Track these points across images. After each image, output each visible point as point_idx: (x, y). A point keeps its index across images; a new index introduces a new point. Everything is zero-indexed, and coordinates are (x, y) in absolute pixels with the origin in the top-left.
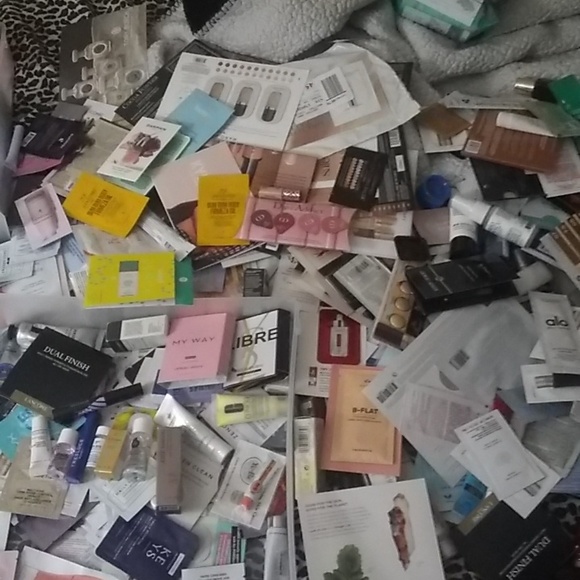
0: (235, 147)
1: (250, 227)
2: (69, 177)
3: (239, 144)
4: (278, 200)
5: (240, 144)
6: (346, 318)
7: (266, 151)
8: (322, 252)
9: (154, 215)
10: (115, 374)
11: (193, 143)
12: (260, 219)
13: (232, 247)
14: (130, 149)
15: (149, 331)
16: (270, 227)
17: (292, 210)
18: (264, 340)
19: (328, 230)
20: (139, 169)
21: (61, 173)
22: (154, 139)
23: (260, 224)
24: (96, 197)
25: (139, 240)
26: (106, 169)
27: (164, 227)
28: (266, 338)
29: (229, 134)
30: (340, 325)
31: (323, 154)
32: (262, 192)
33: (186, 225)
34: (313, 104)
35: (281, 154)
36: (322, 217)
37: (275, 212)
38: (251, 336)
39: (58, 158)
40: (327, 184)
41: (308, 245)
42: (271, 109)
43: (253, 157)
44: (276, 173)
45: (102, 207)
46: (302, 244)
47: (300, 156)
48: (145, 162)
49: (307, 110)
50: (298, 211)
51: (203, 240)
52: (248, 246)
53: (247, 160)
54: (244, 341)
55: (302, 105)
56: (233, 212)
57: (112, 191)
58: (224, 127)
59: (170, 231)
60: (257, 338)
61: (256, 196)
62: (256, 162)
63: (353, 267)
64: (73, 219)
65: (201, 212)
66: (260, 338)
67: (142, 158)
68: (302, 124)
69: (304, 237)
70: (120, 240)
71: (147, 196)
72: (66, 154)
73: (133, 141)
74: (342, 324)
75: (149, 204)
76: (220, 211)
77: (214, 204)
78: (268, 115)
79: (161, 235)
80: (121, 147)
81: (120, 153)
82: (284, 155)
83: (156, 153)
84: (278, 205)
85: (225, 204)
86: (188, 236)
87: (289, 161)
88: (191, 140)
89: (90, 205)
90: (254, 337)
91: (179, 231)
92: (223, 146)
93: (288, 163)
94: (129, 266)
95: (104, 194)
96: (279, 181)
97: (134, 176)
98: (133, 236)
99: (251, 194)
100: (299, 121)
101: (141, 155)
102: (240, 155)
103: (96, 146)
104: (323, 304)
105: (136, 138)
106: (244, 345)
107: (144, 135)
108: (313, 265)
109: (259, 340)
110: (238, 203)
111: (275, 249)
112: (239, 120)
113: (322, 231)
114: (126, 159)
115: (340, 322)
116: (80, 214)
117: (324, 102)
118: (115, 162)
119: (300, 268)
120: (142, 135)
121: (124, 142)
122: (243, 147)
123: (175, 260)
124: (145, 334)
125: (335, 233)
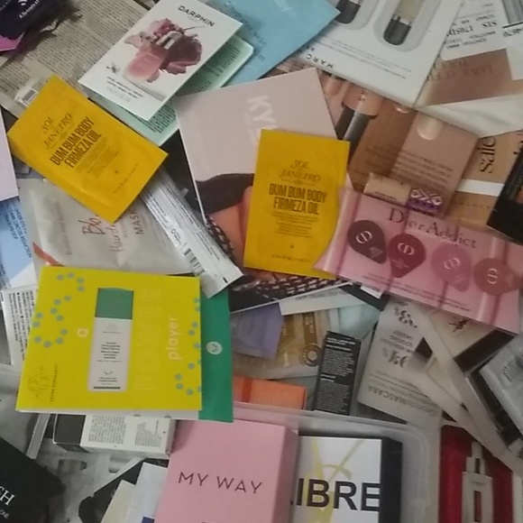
0: (331, 82)
1: (344, 252)
2: (27, 78)
3: (338, 78)
4: (399, 205)
5: (341, 80)
6: (486, 453)
7: (386, 102)
8: (462, 323)
9: (170, 183)
10: (61, 508)
11: (256, 59)
12: (363, 237)
13: (304, 280)
14: (143, 49)
15: (138, 441)
16: (380, 260)
17: (420, 228)
18: (353, 507)
19: (483, 285)
20: (158, 96)
21: (14, 65)
22: (190, 38)
23: (363, 250)
24: (70, 130)
25: (139, 231)
26: (96, 79)
27: (185, 215)
28: (357, 499)
29: (322, 54)
30: (477, 471)
31: (488, 130)
32: (373, 185)
33: (227, 218)
34: (479, 29)
35: (413, 113)
36: (476, 256)
37: (391, 230)
38: (326, 485)
39: (13, 37)
40: (487, 188)
41: (445, 307)
42: (402, 21)
43: (360, 109)
44: (399, 149)
45: (80, 153)
46: (435, 304)
47: (447, 125)
48: (170, 83)
49: (465, 37)
50: (432, 235)
51: (253, 257)
52: (331, 283)
53: (348, 113)
54: (312, 492)
55: (459, 25)
56: (314, 210)
57: (102, 123)
58: (314, 40)
59: (196, 228)
60: (338, 494)
61: (358, 187)
62: (365, 120)
63: (512, 358)
64: (23, 164)
65: (258, 199)
66: (347, 496)
67: (164, 74)
68: (452, 63)
69: (439, 292)
70: (104, 225)
71: (162, 147)
72: (28, 31)
73: (151, 33)
74: (482, 468)
75: (165, 164)
76: (290, 205)
77: (282, 190)
78: (396, 32)
79: (179, 230)
80: (128, 42)
81: (123, 53)
82: (418, 117)
83: (192, 70)
84: (398, 216)
85: (301, 193)
86: (227, 241)
87: (426, 132)
88: (256, 52)
89: (59, 143)
90: (332, 488)
91: (213, 228)
92: (310, 75)
93: (423, 136)
94: (115, 304)
95: (86, 125)
96: (400, 166)
97: (147, 108)
98: (127, 221)
99: (348, 182)
100: (450, 55)
101: (164, 67)
102: (336, 101)
103: (82, 24)
104: (446, 416)
105: (156, 28)
106: (311, 504)
107: (172, 27)
108: (448, 346)
109: (342, 501)
110: (324, 195)
111: (377, 295)
112: (342, 32)
113: (473, 286)
114: (135, 68)
115: (478, 460)
116: (39, 157)
117: (499, 30)
118: (114, 70)
119: (424, 351)
120: (167, 27)
121: (134, 31)
122: (345, 87)
123: (203, 294)
124: (129, 444)
125: (497, 294)
